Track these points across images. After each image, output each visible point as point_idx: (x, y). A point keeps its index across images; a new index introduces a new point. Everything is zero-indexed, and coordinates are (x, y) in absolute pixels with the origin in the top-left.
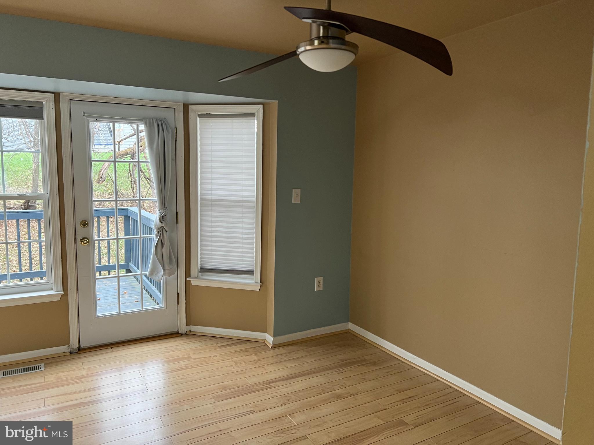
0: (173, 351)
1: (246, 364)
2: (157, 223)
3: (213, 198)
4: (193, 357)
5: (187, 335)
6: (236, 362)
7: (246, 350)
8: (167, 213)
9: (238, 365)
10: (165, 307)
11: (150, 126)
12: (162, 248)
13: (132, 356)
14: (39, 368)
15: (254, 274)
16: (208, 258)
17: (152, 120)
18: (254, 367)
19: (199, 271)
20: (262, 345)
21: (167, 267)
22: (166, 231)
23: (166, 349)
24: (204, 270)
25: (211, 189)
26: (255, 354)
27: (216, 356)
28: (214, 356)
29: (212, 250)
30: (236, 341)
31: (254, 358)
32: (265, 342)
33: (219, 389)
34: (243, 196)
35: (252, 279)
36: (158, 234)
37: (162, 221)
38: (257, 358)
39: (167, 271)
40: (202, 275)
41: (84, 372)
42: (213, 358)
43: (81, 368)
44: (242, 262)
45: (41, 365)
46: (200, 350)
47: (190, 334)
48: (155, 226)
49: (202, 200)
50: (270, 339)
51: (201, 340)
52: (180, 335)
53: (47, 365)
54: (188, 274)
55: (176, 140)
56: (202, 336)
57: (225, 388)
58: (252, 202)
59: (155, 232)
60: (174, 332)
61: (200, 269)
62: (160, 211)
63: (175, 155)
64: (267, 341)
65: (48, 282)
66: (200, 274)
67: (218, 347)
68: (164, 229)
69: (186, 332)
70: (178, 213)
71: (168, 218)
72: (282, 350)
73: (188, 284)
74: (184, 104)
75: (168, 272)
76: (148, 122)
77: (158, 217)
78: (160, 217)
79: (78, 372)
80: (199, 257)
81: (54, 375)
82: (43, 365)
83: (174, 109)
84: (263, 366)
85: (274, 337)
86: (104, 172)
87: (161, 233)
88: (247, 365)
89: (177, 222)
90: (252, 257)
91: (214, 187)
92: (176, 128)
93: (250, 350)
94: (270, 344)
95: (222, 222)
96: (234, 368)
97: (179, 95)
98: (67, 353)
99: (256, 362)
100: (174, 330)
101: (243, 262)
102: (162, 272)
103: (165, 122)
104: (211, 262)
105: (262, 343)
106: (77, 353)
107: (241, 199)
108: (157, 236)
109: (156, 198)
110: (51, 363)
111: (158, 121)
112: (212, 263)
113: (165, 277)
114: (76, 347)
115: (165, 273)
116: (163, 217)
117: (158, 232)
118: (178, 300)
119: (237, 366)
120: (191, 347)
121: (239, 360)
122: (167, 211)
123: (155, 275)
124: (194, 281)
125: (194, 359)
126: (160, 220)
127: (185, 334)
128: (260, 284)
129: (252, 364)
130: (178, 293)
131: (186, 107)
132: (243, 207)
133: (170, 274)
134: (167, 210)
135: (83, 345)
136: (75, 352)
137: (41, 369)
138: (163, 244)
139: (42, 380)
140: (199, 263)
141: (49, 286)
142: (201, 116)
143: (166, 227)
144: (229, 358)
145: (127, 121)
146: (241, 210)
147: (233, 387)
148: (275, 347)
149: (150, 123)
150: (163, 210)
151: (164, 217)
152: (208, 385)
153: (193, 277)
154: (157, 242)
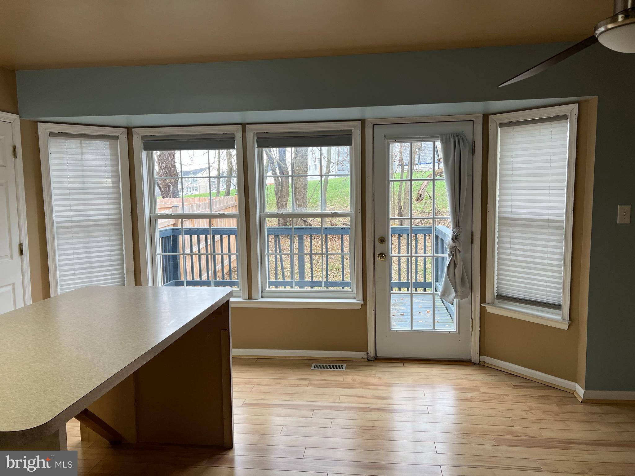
0: (462, 379)
1: (543, 413)
2: (450, 243)
3: (513, 216)
4: (482, 390)
5: (480, 365)
6: (531, 408)
7: (547, 398)
8: (461, 232)
9: (533, 412)
10: (458, 332)
11: (446, 142)
12: (455, 269)
13: (420, 375)
14: (341, 367)
15: (561, 308)
16: (506, 285)
17: (448, 135)
18: (554, 419)
19: (495, 297)
20: (569, 396)
21: (459, 289)
22: (460, 252)
23: (454, 375)
24: (502, 297)
25: (511, 207)
26: (558, 405)
27: (509, 396)
28: (506, 395)
29: (510, 276)
30: (536, 385)
31: (556, 408)
32: (574, 393)
33: (503, 432)
34: (549, 214)
35: (559, 315)
36: (451, 254)
37: (456, 241)
38: (559, 410)
39: (459, 294)
40: (499, 303)
41: (375, 380)
42: (504, 396)
43: (373, 375)
44: (545, 293)
45: (343, 366)
46: (492, 385)
47: (484, 365)
48: (448, 245)
49: (500, 218)
50: (580, 391)
51: (495, 375)
52: (473, 364)
53: (348, 367)
54: (483, 299)
55: (473, 155)
56: (498, 371)
57: (511, 433)
58: (560, 221)
59: (448, 251)
60: (466, 360)
61: (497, 295)
62: (454, 230)
63: (472, 170)
64: (577, 393)
65: (352, 291)
66: (497, 301)
67: (513, 386)
68: (457, 249)
69: (480, 362)
70: (473, 232)
71: (462, 237)
72: (595, 408)
73: (482, 310)
74: (483, 115)
75: (462, 295)
76: (444, 138)
77: (451, 236)
78: (453, 236)
79: (370, 378)
80: (496, 282)
81: (351, 377)
82: (344, 365)
83: (472, 122)
84: (565, 422)
85: (585, 390)
86: (423, 191)
87: (454, 252)
88: (544, 415)
89: (472, 242)
90: (559, 289)
91: (514, 204)
92: (474, 142)
93: (553, 398)
94: (580, 397)
95: (522, 244)
96: (527, 414)
97: (478, 107)
98: (365, 359)
99: (557, 414)
100: (466, 357)
101: (547, 293)
102: (453, 294)
103: (462, 136)
104: (509, 289)
105: (570, 395)
106: (373, 361)
107: (546, 218)
108: (449, 256)
109: (450, 217)
110: (352, 365)
111: (455, 136)
112: (510, 291)
113: (457, 300)
114: (373, 356)
115: (458, 295)
116: (456, 236)
117: (451, 251)
118: (472, 326)
119: (531, 413)
120: (482, 380)
121: (535, 407)
122: (460, 231)
123: (447, 296)
124: (489, 307)
125: (483, 393)
126: (453, 239)
127: (479, 364)
128: (568, 322)
129: (551, 415)
130: (472, 319)
131: (486, 118)
132: (549, 227)
133: (462, 297)
134: (461, 229)
135: (379, 355)
136: (371, 360)
137: (342, 369)
138: (455, 265)
139: (341, 379)
140: (496, 289)
141: (352, 295)
142: (502, 125)
143: (459, 247)
144: (525, 401)
145: (424, 139)
146: (546, 231)
147: (521, 435)
148: (585, 402)
149: (446, 139)
150: (457, 229)
151: (458, 237)
152: (492, 424)
153: (489, 304)
154: (449, 262)
